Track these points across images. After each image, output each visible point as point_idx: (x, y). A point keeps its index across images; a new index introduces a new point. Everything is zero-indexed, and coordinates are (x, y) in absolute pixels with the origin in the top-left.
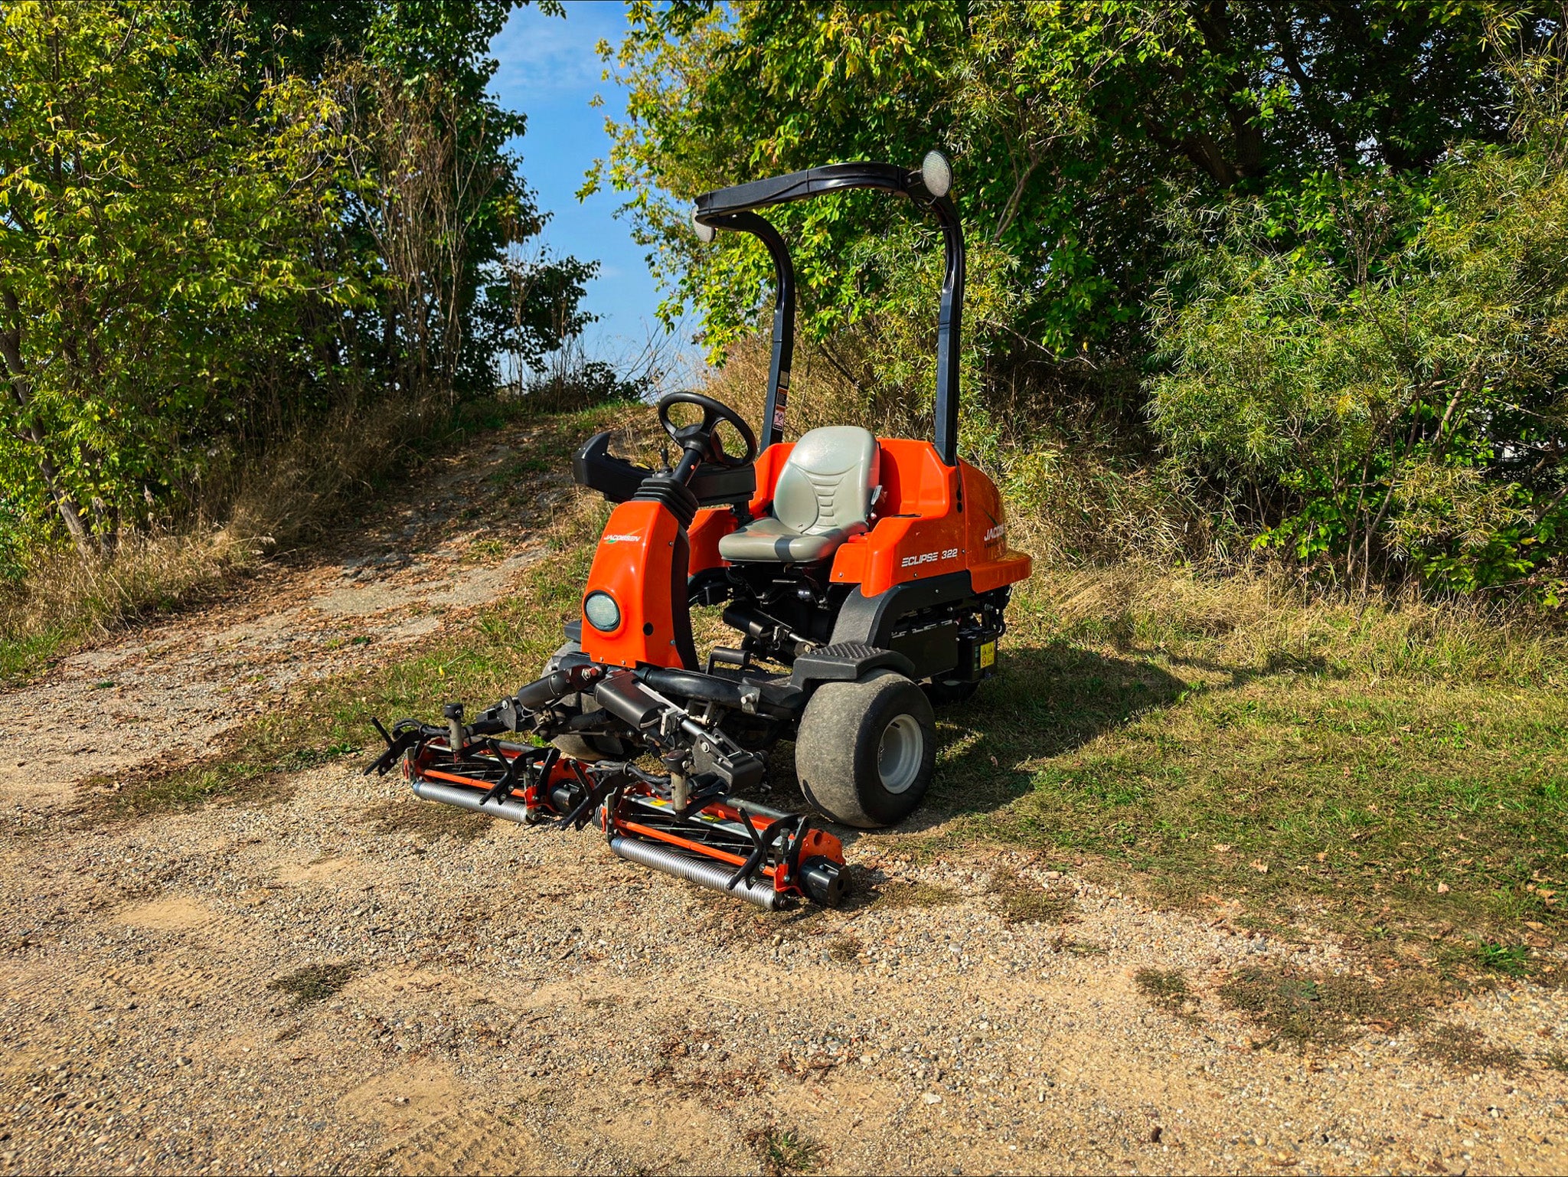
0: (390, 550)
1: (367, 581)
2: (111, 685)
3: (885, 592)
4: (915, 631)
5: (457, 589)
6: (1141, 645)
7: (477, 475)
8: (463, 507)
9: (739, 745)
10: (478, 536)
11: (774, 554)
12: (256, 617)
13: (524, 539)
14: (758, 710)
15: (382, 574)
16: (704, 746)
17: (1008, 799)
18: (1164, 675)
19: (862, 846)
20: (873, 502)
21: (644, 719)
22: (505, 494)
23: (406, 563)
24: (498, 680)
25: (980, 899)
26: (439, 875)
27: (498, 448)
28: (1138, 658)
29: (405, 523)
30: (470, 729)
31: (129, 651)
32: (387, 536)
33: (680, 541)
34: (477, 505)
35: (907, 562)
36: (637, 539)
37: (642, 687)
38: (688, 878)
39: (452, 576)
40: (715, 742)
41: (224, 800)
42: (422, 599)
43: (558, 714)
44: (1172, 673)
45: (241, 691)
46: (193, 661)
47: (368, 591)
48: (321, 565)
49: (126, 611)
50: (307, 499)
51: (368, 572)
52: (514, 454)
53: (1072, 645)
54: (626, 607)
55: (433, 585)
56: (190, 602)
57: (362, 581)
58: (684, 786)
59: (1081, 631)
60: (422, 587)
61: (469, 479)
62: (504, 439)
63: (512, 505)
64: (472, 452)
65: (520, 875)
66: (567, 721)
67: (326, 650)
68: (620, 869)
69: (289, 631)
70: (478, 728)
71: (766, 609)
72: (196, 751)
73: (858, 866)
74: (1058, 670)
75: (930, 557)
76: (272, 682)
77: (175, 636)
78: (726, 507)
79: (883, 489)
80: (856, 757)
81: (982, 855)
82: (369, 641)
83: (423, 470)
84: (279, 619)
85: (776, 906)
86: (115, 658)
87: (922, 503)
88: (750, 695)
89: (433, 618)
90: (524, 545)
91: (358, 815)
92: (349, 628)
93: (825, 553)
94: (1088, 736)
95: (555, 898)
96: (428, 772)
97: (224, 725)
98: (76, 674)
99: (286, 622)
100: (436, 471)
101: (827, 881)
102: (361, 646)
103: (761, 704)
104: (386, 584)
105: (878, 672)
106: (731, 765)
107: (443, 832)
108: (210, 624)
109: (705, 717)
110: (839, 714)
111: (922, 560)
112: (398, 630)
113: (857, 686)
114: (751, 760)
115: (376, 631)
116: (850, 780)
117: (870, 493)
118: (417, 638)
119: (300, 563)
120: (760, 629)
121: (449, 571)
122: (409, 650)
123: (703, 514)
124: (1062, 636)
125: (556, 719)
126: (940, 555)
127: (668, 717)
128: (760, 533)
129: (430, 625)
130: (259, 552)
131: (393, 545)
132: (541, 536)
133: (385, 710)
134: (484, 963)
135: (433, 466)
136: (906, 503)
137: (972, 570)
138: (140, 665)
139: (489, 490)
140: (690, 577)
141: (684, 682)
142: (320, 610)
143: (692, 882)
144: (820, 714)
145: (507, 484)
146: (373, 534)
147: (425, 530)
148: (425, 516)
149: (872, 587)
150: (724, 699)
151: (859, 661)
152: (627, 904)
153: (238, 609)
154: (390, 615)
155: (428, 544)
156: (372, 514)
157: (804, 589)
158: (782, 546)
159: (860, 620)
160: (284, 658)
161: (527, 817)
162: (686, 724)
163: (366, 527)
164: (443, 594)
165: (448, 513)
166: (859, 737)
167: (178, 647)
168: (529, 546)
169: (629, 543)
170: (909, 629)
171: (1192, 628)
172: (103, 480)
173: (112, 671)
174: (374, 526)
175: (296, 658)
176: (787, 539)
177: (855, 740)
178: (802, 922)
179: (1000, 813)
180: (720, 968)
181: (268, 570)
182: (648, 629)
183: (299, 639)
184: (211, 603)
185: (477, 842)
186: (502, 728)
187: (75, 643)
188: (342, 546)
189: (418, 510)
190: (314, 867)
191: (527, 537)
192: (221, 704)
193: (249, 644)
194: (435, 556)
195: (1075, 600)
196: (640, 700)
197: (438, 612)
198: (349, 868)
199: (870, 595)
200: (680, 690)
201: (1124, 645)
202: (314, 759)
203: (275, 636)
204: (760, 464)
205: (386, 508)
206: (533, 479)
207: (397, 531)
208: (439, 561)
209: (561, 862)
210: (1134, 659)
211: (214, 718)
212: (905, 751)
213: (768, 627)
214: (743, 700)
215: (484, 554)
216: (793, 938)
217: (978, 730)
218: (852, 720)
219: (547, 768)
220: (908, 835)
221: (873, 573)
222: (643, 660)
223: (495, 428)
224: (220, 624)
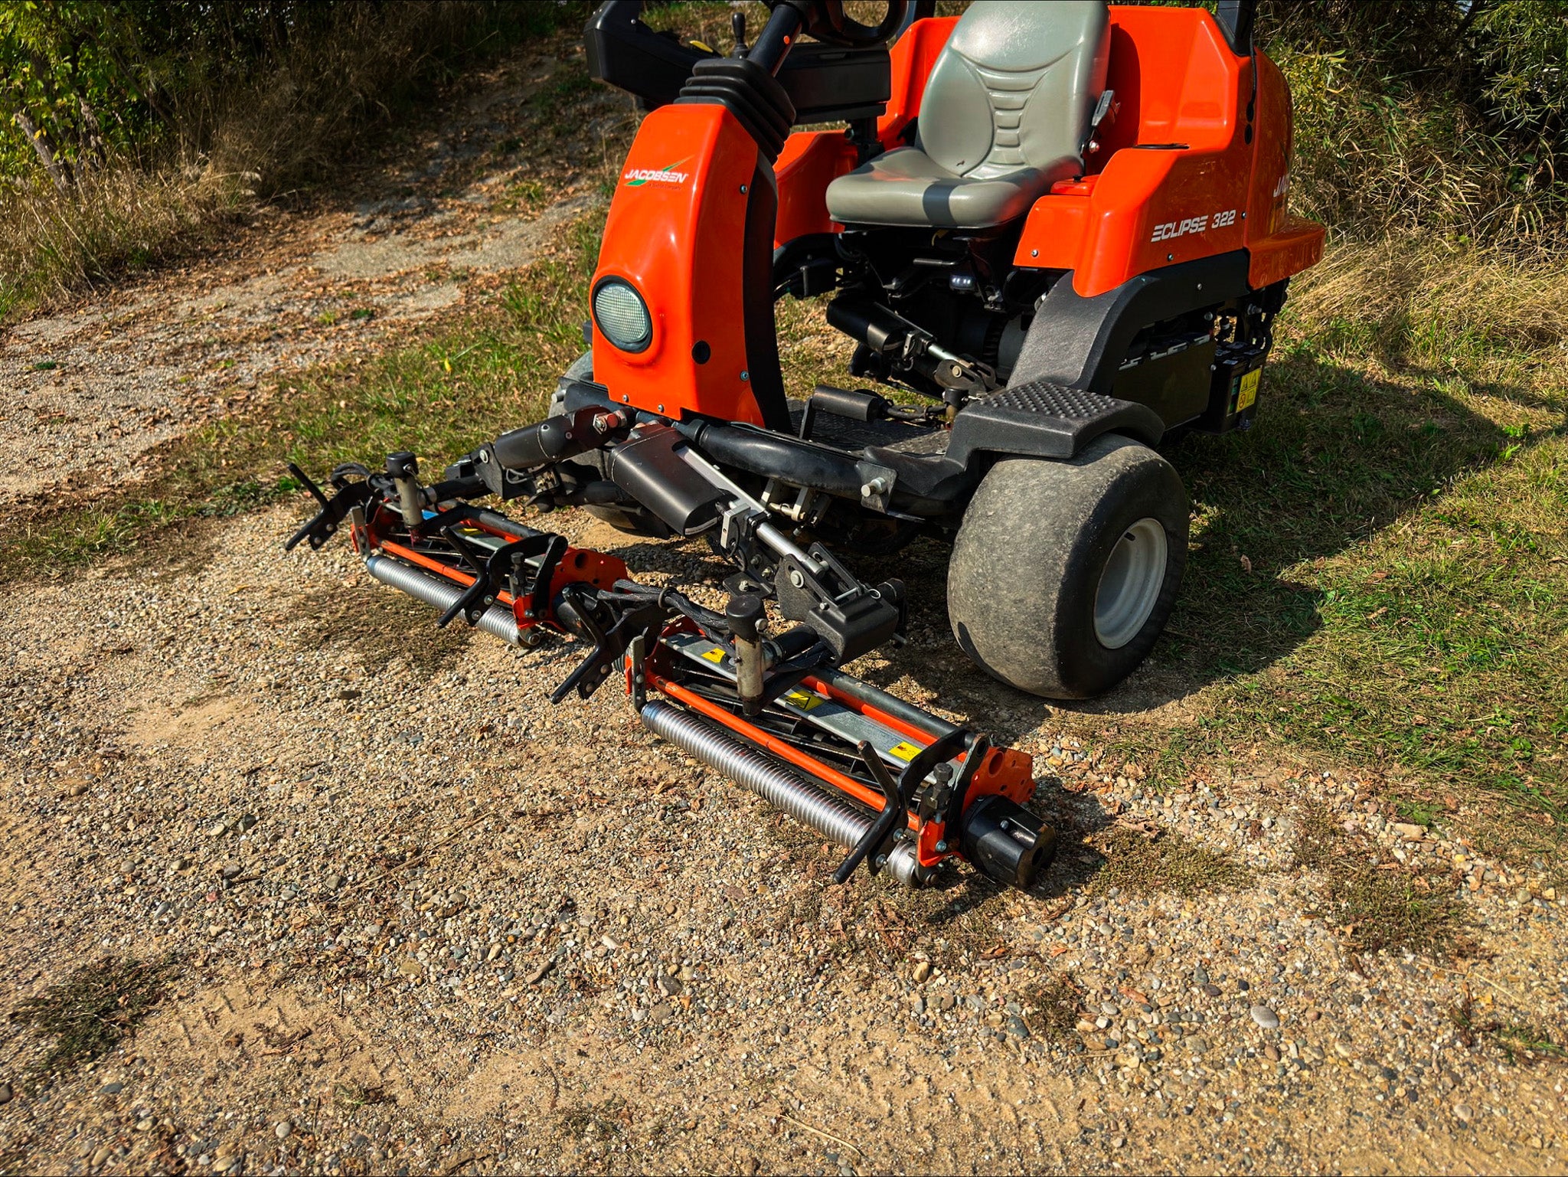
0: (410, 193)
1: (382, 233)
2: (52, 366)
3: (1119, 288)
4: (1155, 356)
5: (486, 247)
6: (1427, 362)
7: (518, 95)
8: (499, 137)
9: (856, 576)
10: (516, 177)
11: (920, 212)
12: (245, 278)
13: (571, 181)
14: (891, 505)
15: (398, 225)
16: (795, 576)
17: (1285, 646)
18: (1464, 412)
19: (1054, 734)
20: (1096, 121)
21: (692, 521)
22: (550, 121)
23: (428, 211)
24: (521, 383)
25: (1285, 881)
26: (367, 749)
27: (545, 59)
28: (1419, 382)
29: (430, 158)
30: (432, 493)
31: (90, 319)
32: (408, 175)
33: (760, 182)
34: (516, 134)
35: (1161, 233)
36: (680, 178)
37: (692, 457)
38: (763, 794)
39: (481, 229)
40: (815, 569)
41: (117, 562)
42: (442, 260)
43: (565, 478)
44: (1473, 407)
45: (202, 383)
46: (159, 335)
47: (380, 247)
48: (330, 211)
49: (89, 268)
50: (309, 123)
51: (382, 222)
52: (563, 67)
53: (1321, 360)
54: (660, 310)
55: (457, 241)
56: (170, 256)
57: (374, 233)
58: (759, 658)
59: (1335, 339)
60: (444, 243)
61: (509, 101)
62: (552, 48)
63: (558, 134)
64: (513, 66)
65: (493, 761)
66: (579, 489)
67: (318, 327)
68: (652, 762)
69: (279, 299)
70: (444, 490)
71: (896, 304)
72: (115, 474)
73: (1052, 782)
74: (1304, 397)
75: (1194, 225)
76: (243, 369)
77: (146, 300)
78: (841, 127)
79: (1115, 99)
80: (1062, 599)
81: (1273, 776)
82: (372, 316)
83: (455, 88)
84: (271, 281)
85: (916, 881)
86: (70, 328)
87: (1182, 123)
88: (877, 481)
89: (453, 286)
90: (570, 190)
91: (284, 605)
92: (351, 296)
93: (1011, 212)
94: (1380, 516)
95: (541, 820)
96: (386, 545)
97: (166, 433)
98: (20, 348)
99: (279, 286)
100: (470, 91)
101: (1015, 853)
102: (362, 321)
103: (896, 497)
104: (401, 238)
105: (1108, 442)
106: (841, 617)
107: (394, 654)
108: (190, 285)
109: (797, 508)
110: (1035, 522)
111: (1183, 229)
112: (410, 300)
113: (1071, 470)
114: (877, 605)
115: (383, 301)
116: (1046, 636)
117: (1090, 105)
118: (431, 313)
119: (305, 208)
120: (884, 337)
121: (478, 222)
122: (417, 331)
123: (800, 139)
124: (1306, 344)
125: (562, 486)
126: (1211, 221)
127: (734, 520)
128: (893, 174)
129: (450, 295)
130: (250, 192)
131: (414, 185)
132: (591, 178)
133: (365, 422)
134: (395, 981)
135: (466, 84)
136: (1151, 123)
137: (1253, 247)
138: (97, 338)
139: (531, 115)
140: (778, 250)
141: (762, 451)
142: (321, 271)
143: (773, 808)
144: (998, 519)
145: (552, 106)
146: (393, 172)
147: (453, 167)
148: (454, 149)
149: (1094, 277)
150: (831, 485)
151: (1079, 424)
152: (662, 844)
153: (227, 266)
154: (402, 281)
155: (456, 187)
156: (393, 145)
157: (962, 275)
158: (936, 197)
159: (1069, 338)
160: (265, 335)
161: (519, 639)
162: (765, 531)
163: (384, 163)
164: (468, 254)
165: (481, 145)
166: (1071, 567)
167: (149, 314)
168: (576, 190)
169: (668, 184)
170: (1146, 354)
171: (1497, 339)
172: (60, 93)
173: (63, 347)
174: (393, 161)
175: (279, 336)
176: (945, 186)
177: (1062, 570)
178: (964, 920)
179: (1277, 673)
180: (817, 1038)
181: (265, 215)
182: (700, 353)
183: (290, 309)
184: (196, 257)
185: (441, 679)
186: (483, 490)
187: (30, 307)
188: (356, 187)
189: (446, 141)
190: (188, 714)
191: (575, 178)
192: (174, 401)
193: (232, 315)
194: (464, 202)
195: (1321, 290)
196: (687, 482)
197: (463, 277)
198: (238, 719)
199: (1088, 294)
200: (756, 465)
201: (1398, 365)
202: (255, 498)
203: (262, 305)
204: (900, 50)
205: (408, 138)
206: (584, 100)
207: (420, 168)
208: (467, 208)
209: (562, 735)
210: (1410, 383)
211: (155, 422)
212: (1134, 573)
213: (897, 335)
214: (865, 491)
215: (521, 200)
216: (950, 963)
217: (1210, 504)
218: (1059, 535)
219: (549, 565)
220: (1130, 718)
221: (1098, 253)
222: (692, 407)
223: (542, 34)
224: (202, 286)
